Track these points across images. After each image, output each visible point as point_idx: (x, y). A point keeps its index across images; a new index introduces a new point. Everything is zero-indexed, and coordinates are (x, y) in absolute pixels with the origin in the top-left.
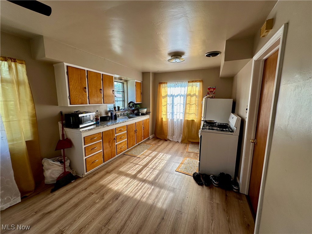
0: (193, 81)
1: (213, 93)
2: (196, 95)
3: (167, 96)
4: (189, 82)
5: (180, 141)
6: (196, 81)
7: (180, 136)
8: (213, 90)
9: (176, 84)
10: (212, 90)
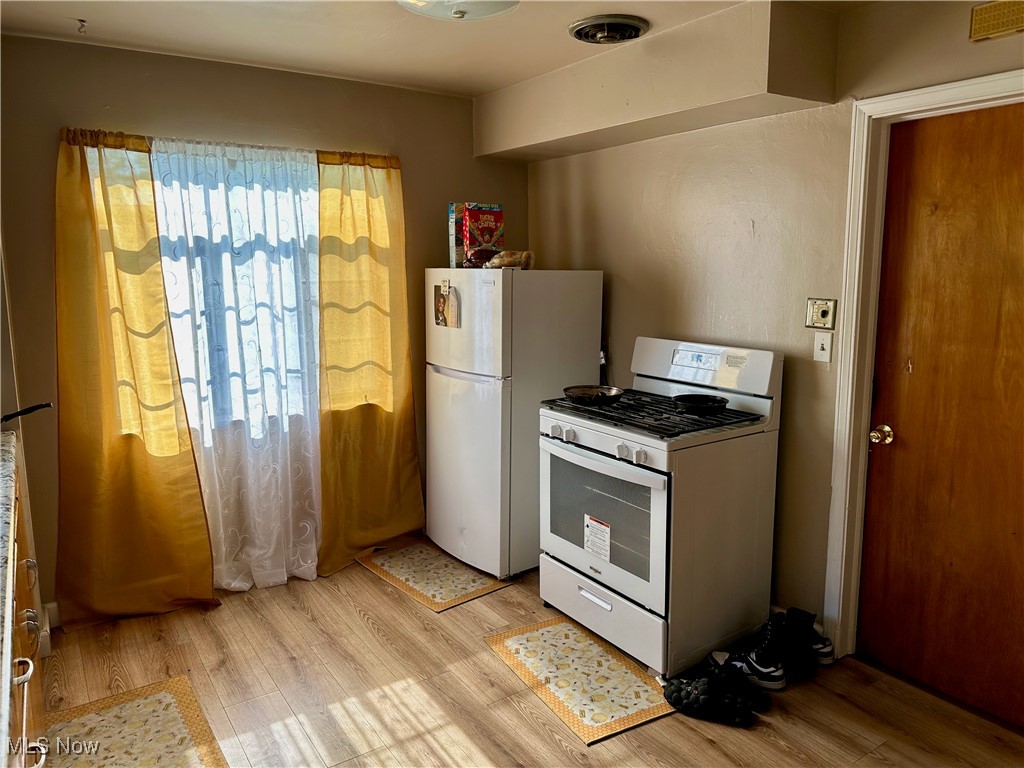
0: (346, 158)
1: (494, 239)
2: (372, 250)
3: (155, 249)
4: (323, 157)
5: (309, 567)
6: (364, 160)
7: (299, 531)
8: (492, 225)
9: (233, 163)
10: (488, 221)
